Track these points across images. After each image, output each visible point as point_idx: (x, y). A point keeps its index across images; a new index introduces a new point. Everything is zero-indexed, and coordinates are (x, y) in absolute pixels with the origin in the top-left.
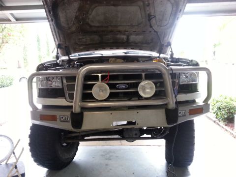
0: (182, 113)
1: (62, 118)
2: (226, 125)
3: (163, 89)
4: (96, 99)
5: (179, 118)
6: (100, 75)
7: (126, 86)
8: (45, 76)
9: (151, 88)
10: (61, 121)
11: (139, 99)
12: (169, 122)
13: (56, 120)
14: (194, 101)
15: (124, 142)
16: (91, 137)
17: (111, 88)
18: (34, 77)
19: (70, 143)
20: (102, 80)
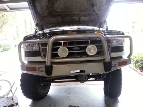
0: (114, 65)
1: (40, 69)
2: (141, 71)
3: (102, 50)
4: (60, 57)
5: (112, 68)
6: (62, 42)
7: (78, 49)
8: (29, 44)
9: (94, 49)
10: (39, 71)
11: (87, 57)
12: (106, 70)
13: (36, 70)
14: (121, 57)
15: (78, 83)
16: (58, 80)
19: (45, 84)
20: (63, 45)
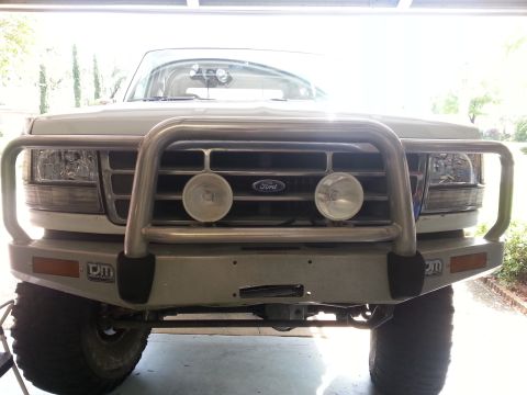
0: (431, 267)
1: (95, 269)
4: (191, 219)
5: (427, 282)
6: (207, 152)
7: (279, 186)
10: (92, 279)
12: (395, 292)
13: (77, 276)
17: (236, 190)
18: (19, 151)
19: (124, 330)
20: (211, 166)
